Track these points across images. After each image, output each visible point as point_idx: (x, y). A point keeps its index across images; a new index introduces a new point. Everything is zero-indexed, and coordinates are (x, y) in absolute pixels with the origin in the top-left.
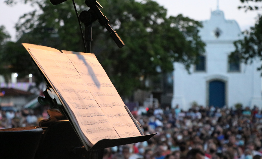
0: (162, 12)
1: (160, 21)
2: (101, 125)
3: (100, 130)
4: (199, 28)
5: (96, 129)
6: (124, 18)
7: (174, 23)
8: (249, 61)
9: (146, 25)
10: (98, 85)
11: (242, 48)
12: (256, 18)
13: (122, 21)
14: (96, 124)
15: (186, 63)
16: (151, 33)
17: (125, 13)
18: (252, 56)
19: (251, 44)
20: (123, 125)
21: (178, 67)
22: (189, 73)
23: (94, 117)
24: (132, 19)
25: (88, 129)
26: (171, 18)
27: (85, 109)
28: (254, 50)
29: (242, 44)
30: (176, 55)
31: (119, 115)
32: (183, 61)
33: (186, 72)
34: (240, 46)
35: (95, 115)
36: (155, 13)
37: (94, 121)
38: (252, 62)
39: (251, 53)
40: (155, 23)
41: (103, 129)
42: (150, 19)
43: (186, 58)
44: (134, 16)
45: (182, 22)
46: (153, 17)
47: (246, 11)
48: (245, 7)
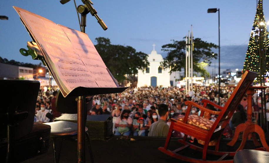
0: (134, 51)
1: (133, 54)
2: (83, 78)
3: (81, 81)
4: (147, 57)
5: (77, 80)
6: (120, 53)
7: (138, 55)
8: (165, 69)
9: (128, 56)
10: (86, 51)
11: (163, 65)
12: (167, 54)
13: (119, 54)
14: (78, 76)
15: (143, 70)
16: (130, 59)
17: (120, 51)
18: (166, 68)
19: (166, 63)
20: (103, 80)
21: (140, 71)
22: (144, 74)
23: (77, 71)
24: (123, 53)
25: (68, 79)
26: (137, 53)
27: (69, 64)
28: (167, 66)
29: (163, 63)
30: (139, 67)
31: (102, 73)
32: (142, 69)
33: (143, 73)
34: (162, 64)
35: (78, 69)
36: (131, 51)
37: (76, 74)
38: (166, 70)
39: (166, 66)
40: (131, 55)
41: (84, 80)
42: (129, 53)
43: (142, 68)
44: (123, 52)
45: (141, 55)
46: (130, 53)
47: (164, 51)
48: (164, 50)
